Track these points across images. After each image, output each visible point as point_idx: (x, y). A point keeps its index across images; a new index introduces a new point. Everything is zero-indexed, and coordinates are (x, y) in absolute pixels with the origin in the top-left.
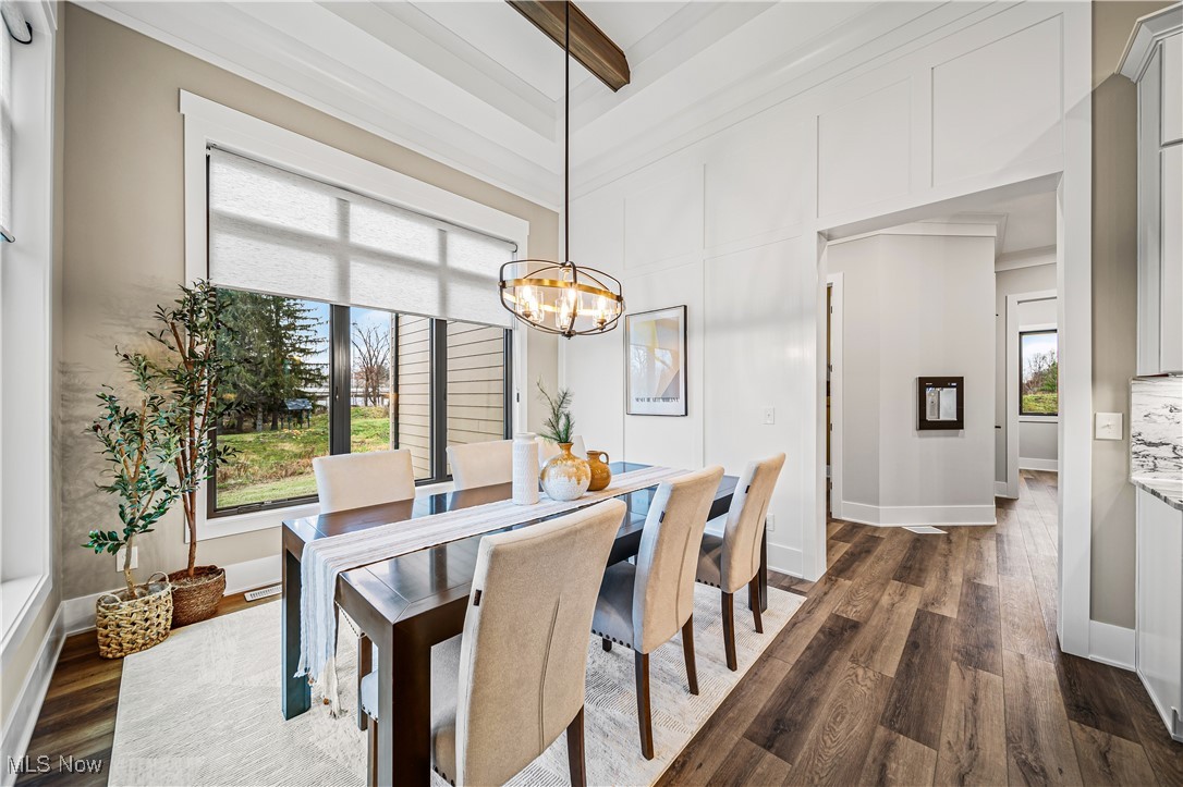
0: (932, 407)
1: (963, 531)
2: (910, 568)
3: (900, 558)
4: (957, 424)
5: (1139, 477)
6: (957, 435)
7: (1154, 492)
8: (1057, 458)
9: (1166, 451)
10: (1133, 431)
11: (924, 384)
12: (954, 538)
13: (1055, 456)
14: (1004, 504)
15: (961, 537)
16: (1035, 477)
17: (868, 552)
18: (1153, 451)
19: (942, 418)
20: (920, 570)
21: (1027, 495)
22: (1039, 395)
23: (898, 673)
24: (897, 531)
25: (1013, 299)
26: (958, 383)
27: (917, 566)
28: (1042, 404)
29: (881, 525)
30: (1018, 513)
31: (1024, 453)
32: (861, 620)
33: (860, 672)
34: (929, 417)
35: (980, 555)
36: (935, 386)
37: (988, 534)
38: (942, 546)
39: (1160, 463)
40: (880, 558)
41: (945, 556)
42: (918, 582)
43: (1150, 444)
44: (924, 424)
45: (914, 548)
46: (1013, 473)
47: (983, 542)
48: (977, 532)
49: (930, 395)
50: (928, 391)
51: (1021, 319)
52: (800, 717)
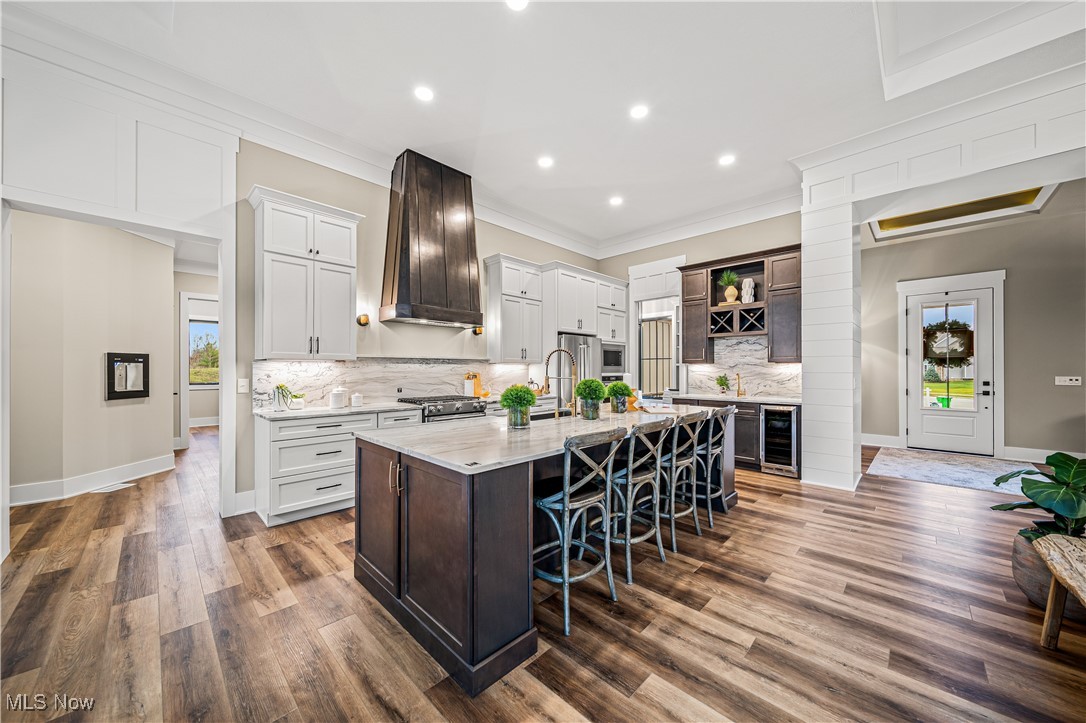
0: (120, 379)
1: (149, 480)
2: (108, 517)
3: (96, 514)
4: (144, 393)
5: (257, 411)
6: (143, 402)
7: (261, 416)
8: (218, 415)
9: (265, 397)
10: (254, 388)
11: (112, 359)
12: (142, 486)
13: (217, 414)
14: (179, 453)
15: (149, 483)
16: (198, 431)
17: (58, 521)
18: (261, 397)
19: (129, 388)
20: (119, 515)
21: (194, 444)
22: (198, 369)
23: (118, 577)
24: (84, 497)
25: (184, 295)
26: (144, 359)
27: (115, 513)
28: (199, 377)
29: (66, 497)
30: (189, 458)
31: (193, 415)
32: (72, 566)
33: (84, 593)
34: (118, 388)
35: (166, 490)
36: (123, 361)
37: (170, 475)
38: (134, 494)
39: (264, 403)
40: (73, 522)
41: (138, 499)
42: (118, 522)
43: (260, 394)
44: (113, 395)
45: (108, 503)
46: (185, 430)
47: (167, 481)
48: (160, 477)
49: (118, 369)
50: (117, 365)
51: (192, 310)
52: (35, 644)
